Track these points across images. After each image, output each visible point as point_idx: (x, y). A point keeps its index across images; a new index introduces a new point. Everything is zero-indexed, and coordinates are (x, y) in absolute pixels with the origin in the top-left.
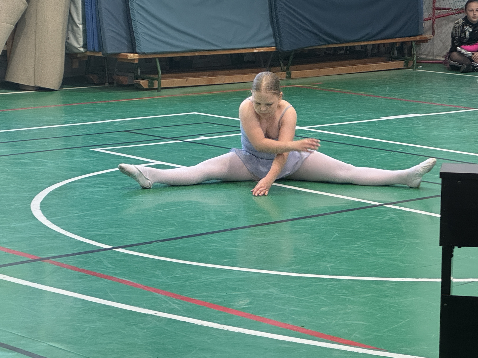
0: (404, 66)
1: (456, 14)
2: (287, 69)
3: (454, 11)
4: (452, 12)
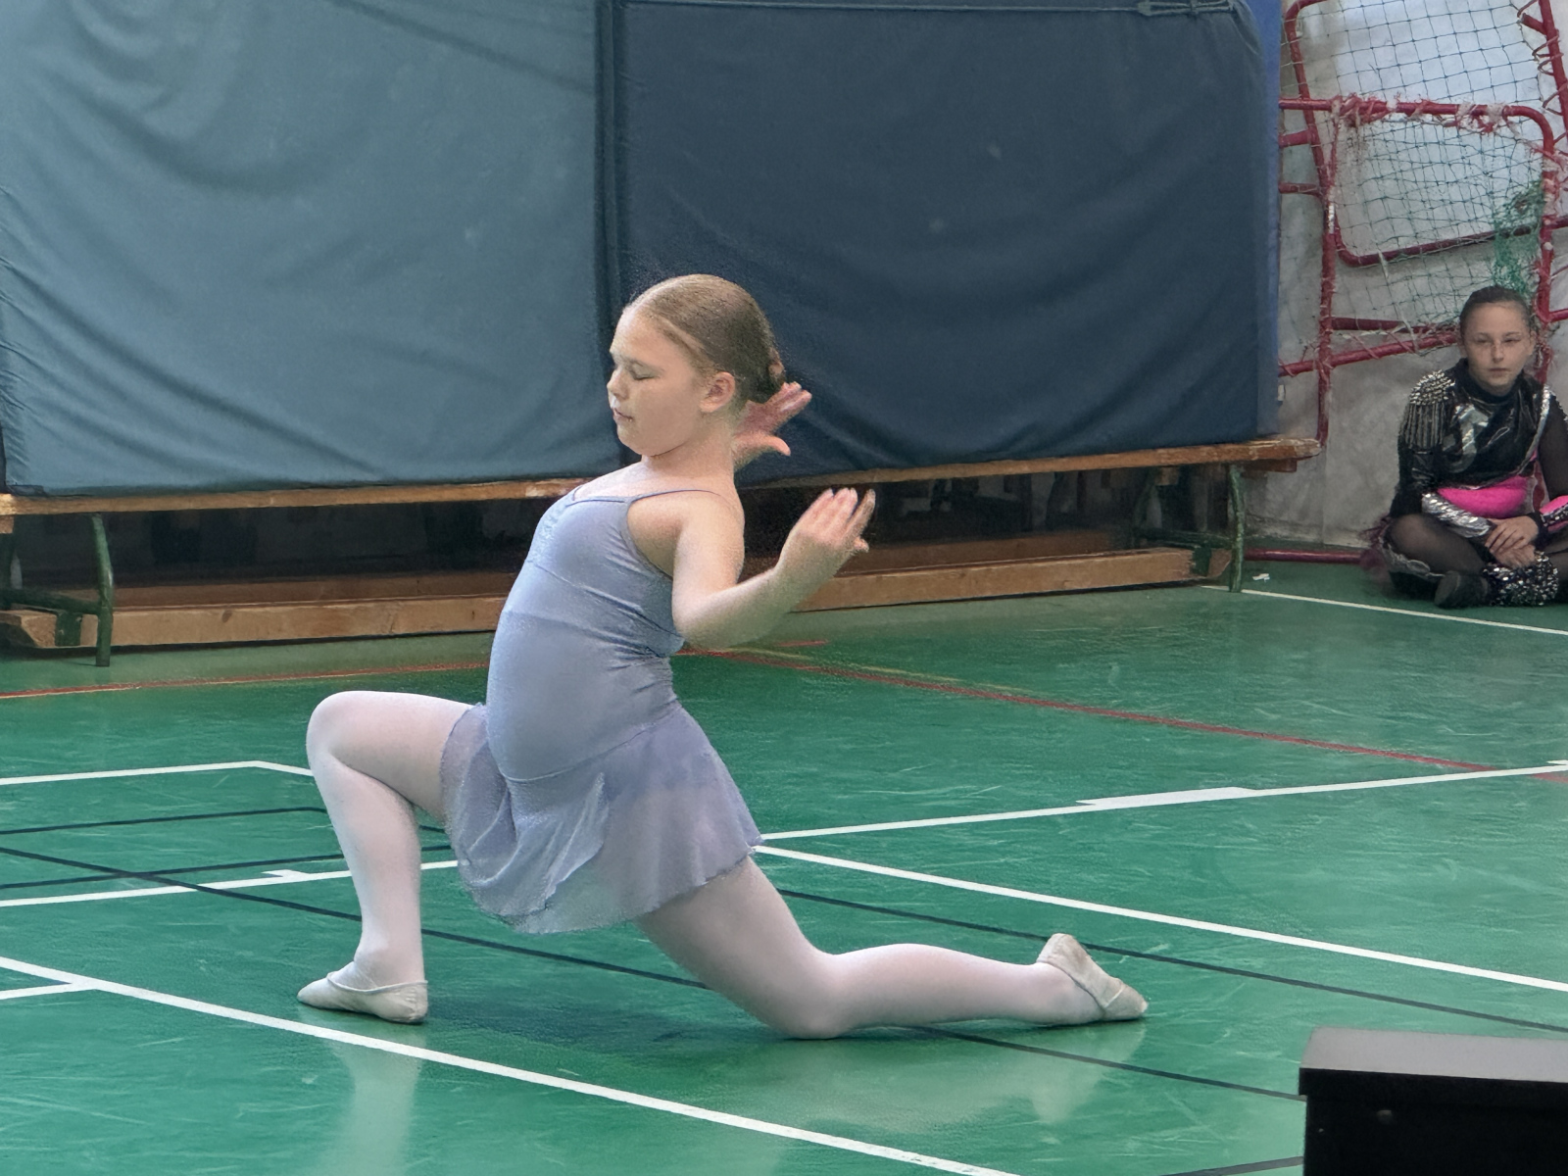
0: (1193, 571)
1: (1421, 347)
3: (1414, 337)
4: (1405, 338)
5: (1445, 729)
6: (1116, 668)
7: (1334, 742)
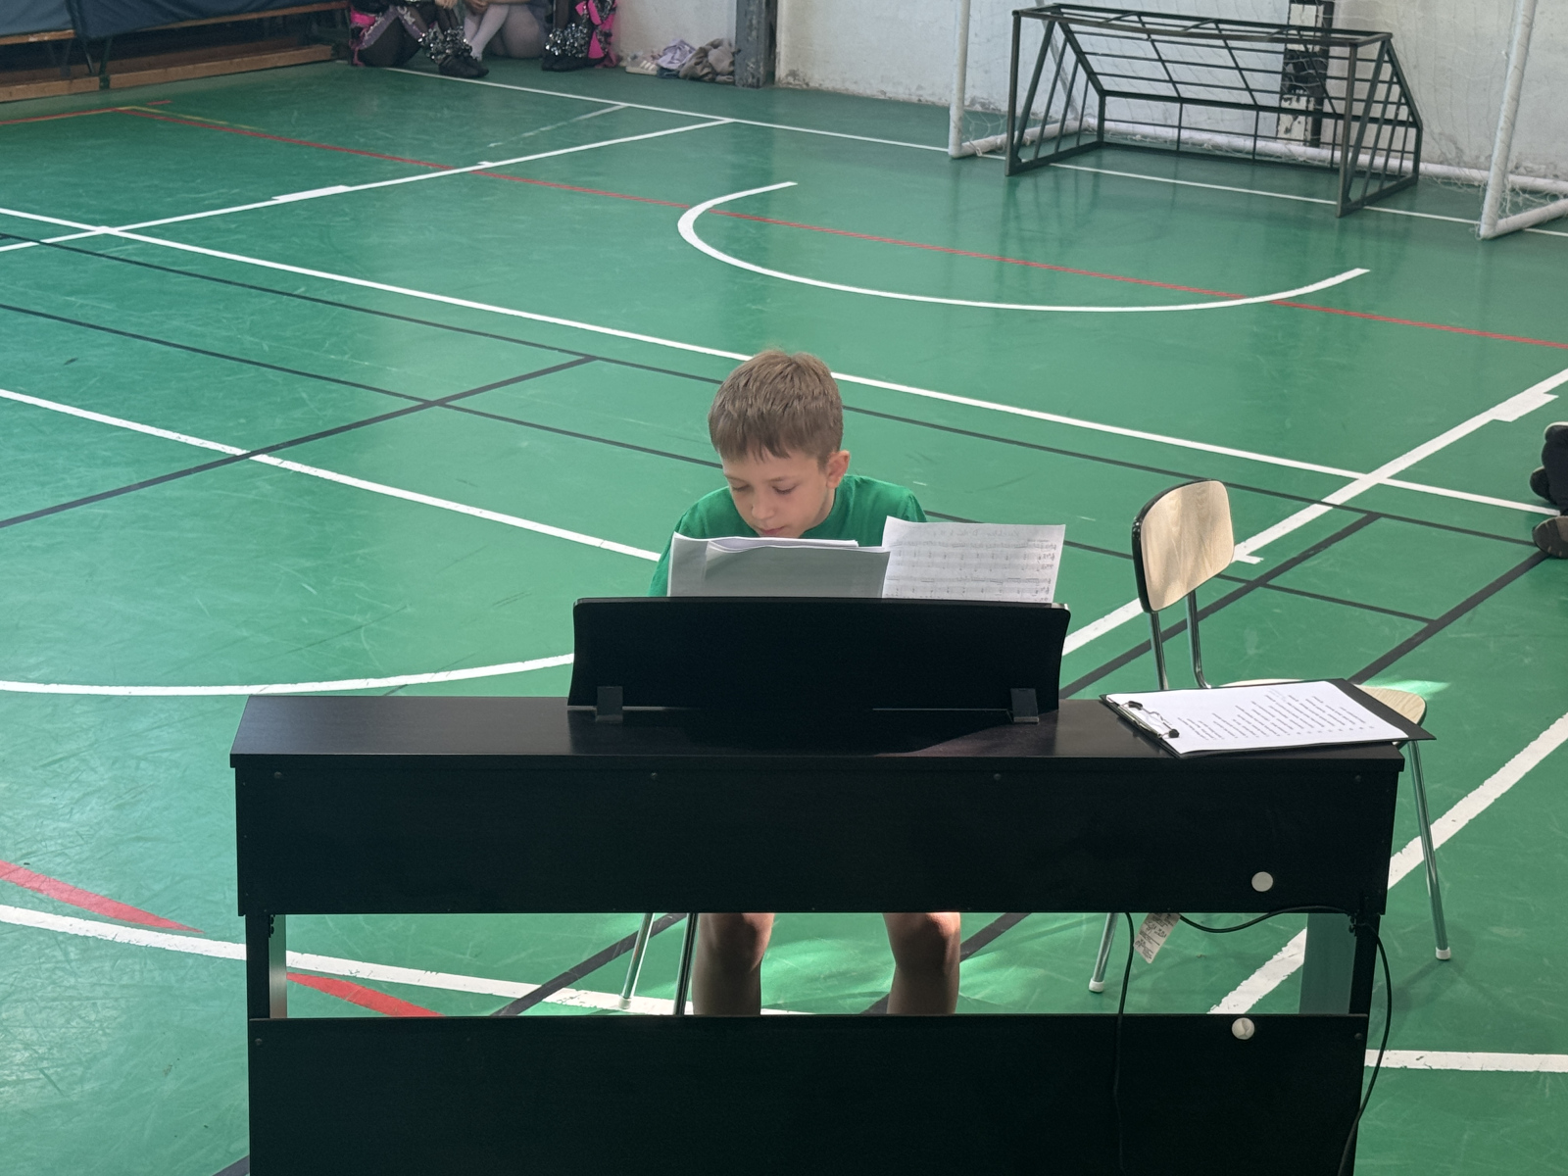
2: (101, 72)
5: (435, 145)
6: (296, 113)
7: (387, 154)
